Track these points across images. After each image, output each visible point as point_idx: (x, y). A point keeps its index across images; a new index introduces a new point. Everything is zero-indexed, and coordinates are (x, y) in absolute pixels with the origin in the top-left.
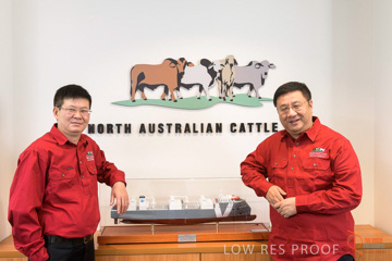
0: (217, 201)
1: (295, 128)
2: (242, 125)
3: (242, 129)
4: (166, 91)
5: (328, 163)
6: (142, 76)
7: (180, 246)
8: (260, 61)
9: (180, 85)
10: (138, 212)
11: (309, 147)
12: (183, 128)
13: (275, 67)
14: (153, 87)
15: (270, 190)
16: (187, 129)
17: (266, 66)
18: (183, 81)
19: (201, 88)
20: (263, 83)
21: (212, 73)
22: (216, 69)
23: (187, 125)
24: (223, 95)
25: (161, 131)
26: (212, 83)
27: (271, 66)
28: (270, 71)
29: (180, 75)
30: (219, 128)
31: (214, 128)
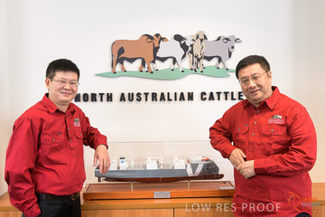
0: (189, 162)
1: (255, 97)
2: (211, 94)
3: (211, 97)
4: (143, 64)
5: (285, 129)
6: (121, 51)
7: (156, 202)
8: (227, 37)
9: (156, 58)
10: (119, 171)
11: (268, 114)
12: (159, 97)
13: (241, 42)
14: (131, 60)
15: (233, 152)
16: (162, 98)
17: (233, 41)
18: (158, 55)
19: (175, 61)
20: (230, 56)
21: (184, 47)
23: (162, 94)
24: (194, 67)
25: (139, 99)
26: (184, 56)
27: (237, 40)
28: (236, 45)
29: (156, 50)
30: (191, 97)
31: (186, 96)
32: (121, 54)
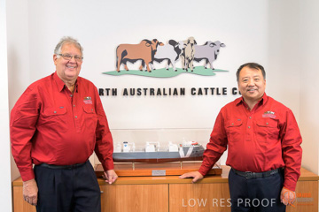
0: (181, 145)
2: (200, 89)
3: (200, 92)
4: (143, 64)
6: (125, 53)
7: (153, 178)
8: (213, 42)
9: (153, 59)
10: (122, 154)
12: (156, 92)
13: (225, 46)
14: (133, 61)
16: (159, 93)
17: (218, 45)
18: (156, 56)
19: (169, 62)
20: (216, 58)
22: (181, 47)
23: (159, 90)
24: (186, 67)
25: (139, 94)
26: (177, 58)
27: (222, 45)
28: (221, 49)
29: (154, 52)
30: (183, 92)
31: (179, 92)
32: (124, 56)
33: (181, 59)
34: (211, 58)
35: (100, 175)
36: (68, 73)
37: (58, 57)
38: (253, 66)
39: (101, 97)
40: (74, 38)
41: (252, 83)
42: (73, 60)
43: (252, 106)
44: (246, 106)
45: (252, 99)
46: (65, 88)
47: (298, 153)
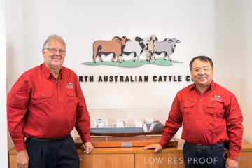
0: (145, 122)
2: (160, 77)
3: (160, 79)
4: (115, 56)
6: (100, 48)
7: (122, 149)
8: (171, 38)
9: (123, 52)
10: (97, 129)
12: (125, 79)
13: (180, 42)
14: (107, 54)
16: (127, 79)
17: (175, 41)
18: (125, 50)
19: (136, 55)
20: (173, 52)
21: (142, 45)
22: (145, 43)
23: (127, 77)
24: (149, 59)
25: (111, 81)
26: (142, 52)
27: (178, 41)
28: (177, 45)
29: (123, 47)
30: (146, 79)
31: (143, 79)
32: (99, 50)
33: (145, 52)
34: (169, 51)
35: (79, 146)
36: (53, 63)
37: (46, 51)
38: (203, 58)
39: (81, 83)
40: (59, 35)
41: (202, 72)
42: (58, 53)
43: (202, 91)
44: (197, 91)
45: (202, 86)
46: (51, 76)
47: (239, 130)
